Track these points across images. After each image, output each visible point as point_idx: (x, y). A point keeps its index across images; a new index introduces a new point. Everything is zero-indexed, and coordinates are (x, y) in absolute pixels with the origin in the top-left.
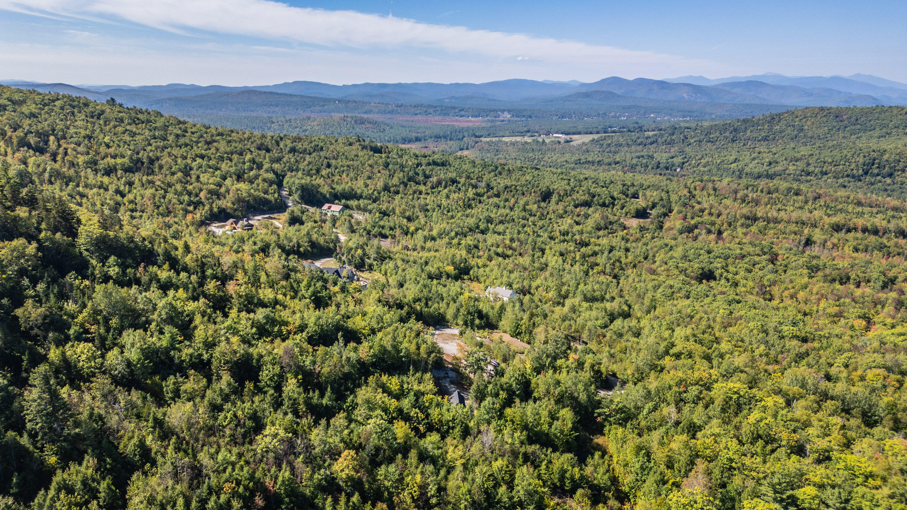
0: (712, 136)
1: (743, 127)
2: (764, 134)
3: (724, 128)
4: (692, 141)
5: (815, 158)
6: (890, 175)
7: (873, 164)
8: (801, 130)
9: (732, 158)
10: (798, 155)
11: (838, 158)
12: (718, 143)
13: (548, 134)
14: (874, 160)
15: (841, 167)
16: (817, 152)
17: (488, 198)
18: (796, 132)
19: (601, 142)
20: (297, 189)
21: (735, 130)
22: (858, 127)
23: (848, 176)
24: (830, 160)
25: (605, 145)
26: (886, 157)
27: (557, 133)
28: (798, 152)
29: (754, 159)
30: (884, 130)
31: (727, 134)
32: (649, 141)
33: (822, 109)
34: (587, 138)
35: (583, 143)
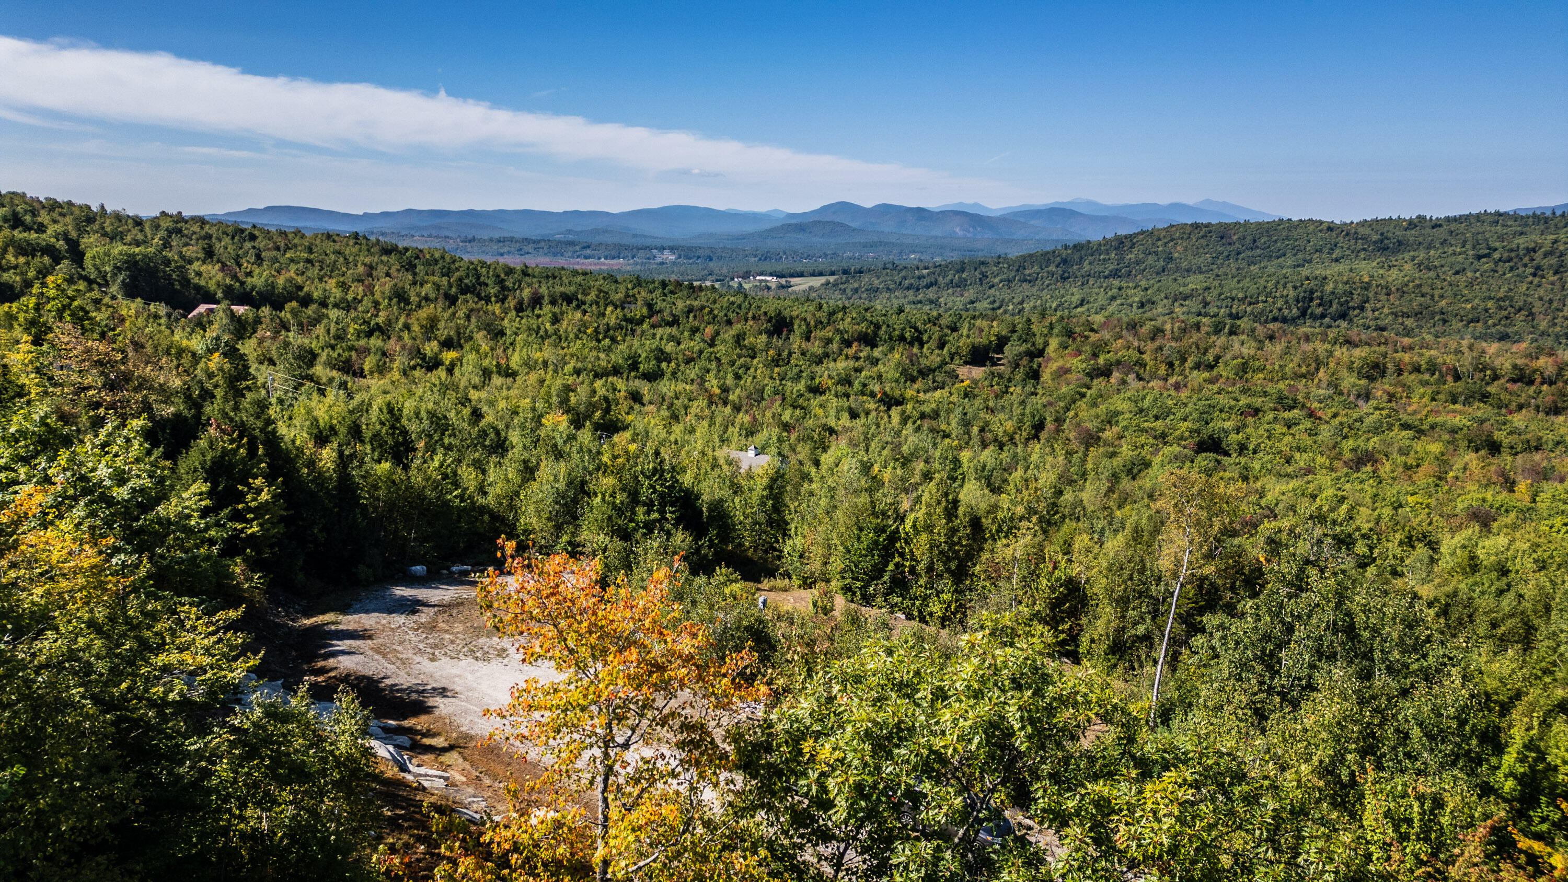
0: (1027, 272)
1: (1076, 257)
2: (1112, 267)
3: (1045, 258)
4: (997, 280)
5: (1215, 293)
6: (1343, 316)
7: (1311, 300)
8: (1170, 259)
9: (1076, 299)
10: (1186, 290)
11: (1253, 289)
12: (1039, 282)
13: (746, 275)
14: (1312, 292)
15: (1261, 305)
16: (1216, 283)
17: (653, 326)
18: (1162, 263)
19: (842, 287)
20: (118, 269)
21: (1064, 261)
22: (1259, 252)
23: (1275, 319)
24: (1240, 295)
25: (848, 291)
26: (1329, 288)
27: (761, 274)
28: (1185, 285)
29: (1113, 298)
30: (1300, 256)
31: (1052, 268)
32: (925, 282)
33: (1196, 226)
34: (817, 282)
35: (811, 288)
